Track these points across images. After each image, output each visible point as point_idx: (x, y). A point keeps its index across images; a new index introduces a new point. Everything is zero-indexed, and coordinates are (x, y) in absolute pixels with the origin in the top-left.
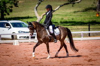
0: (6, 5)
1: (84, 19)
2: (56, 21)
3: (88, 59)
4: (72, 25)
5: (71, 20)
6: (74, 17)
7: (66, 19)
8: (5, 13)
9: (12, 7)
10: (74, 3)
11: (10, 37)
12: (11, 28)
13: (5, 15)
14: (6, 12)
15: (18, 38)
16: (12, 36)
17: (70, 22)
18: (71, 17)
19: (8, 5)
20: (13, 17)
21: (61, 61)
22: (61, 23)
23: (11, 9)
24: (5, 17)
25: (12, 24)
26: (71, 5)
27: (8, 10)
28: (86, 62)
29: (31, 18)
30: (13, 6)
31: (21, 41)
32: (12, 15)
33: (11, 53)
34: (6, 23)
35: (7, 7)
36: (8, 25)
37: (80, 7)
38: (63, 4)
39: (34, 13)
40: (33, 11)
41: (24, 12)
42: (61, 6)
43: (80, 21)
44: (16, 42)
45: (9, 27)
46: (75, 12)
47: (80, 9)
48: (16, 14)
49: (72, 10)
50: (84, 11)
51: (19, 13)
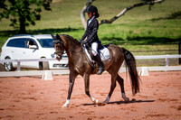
0: (30, 7)
1: (171, 33)
2: (120, 36)
3: (177, 105)
4: (149, 44)
5: (147, 35)
6: (152, 30)
7: (137, 32)
8: (27, 22)
9: (39, 11)
10: (153, 4)
11: (36, 65)
12: (37, 48)
13: (27, 25)
14: (29, 19)
15: (51, 67)
16: (41, 63)
17: (144, 38)
18: (147, 29)
19: (33, 7)
20: (41, 29)
21: (128, 109)
22: (129, 39)
23: (37, 13)
24: (27, 28)
25: (40, 41)
26: (146, 7)
27: (32, 16)
28: (175, 111)
29: (75, 30)
30: (42, 8)
31: (55, 72)
32: (40, 25)
33: (38, 93)
34: (28, 39)
35: (31, 11)
36: (32, 42)
37: (163, 11)
38: (132, 5)
39: (80, 21)
40: (78, 19)
41: (61, 20)
42: (128, 9)
43: (163, 36)
44: (47, 75)
45: (35, 46)
46: (153, 20)
47: (163, 15)
48: (47, 23)
49: (149, 17)
50: (169, 18)
51: (52, 21)
